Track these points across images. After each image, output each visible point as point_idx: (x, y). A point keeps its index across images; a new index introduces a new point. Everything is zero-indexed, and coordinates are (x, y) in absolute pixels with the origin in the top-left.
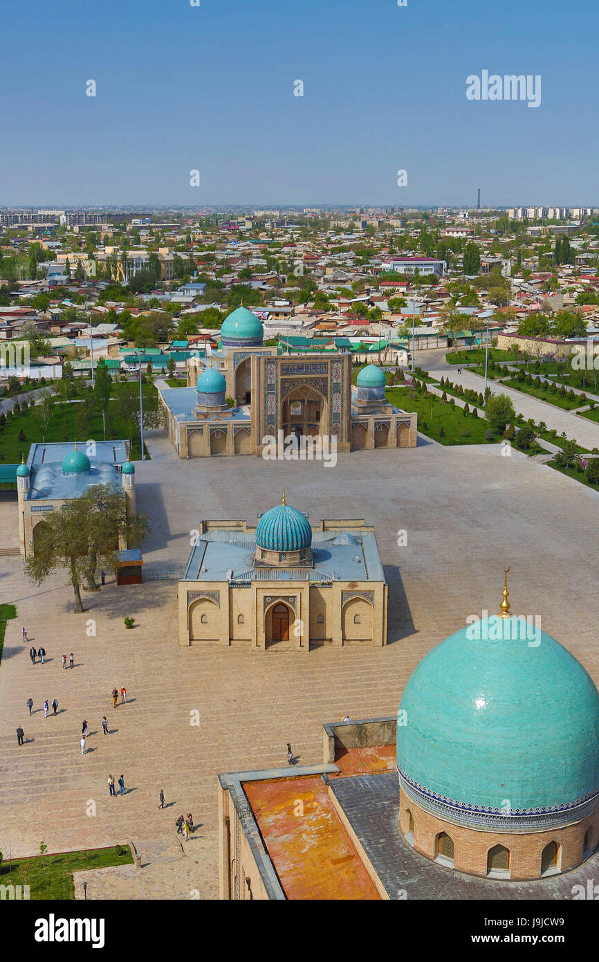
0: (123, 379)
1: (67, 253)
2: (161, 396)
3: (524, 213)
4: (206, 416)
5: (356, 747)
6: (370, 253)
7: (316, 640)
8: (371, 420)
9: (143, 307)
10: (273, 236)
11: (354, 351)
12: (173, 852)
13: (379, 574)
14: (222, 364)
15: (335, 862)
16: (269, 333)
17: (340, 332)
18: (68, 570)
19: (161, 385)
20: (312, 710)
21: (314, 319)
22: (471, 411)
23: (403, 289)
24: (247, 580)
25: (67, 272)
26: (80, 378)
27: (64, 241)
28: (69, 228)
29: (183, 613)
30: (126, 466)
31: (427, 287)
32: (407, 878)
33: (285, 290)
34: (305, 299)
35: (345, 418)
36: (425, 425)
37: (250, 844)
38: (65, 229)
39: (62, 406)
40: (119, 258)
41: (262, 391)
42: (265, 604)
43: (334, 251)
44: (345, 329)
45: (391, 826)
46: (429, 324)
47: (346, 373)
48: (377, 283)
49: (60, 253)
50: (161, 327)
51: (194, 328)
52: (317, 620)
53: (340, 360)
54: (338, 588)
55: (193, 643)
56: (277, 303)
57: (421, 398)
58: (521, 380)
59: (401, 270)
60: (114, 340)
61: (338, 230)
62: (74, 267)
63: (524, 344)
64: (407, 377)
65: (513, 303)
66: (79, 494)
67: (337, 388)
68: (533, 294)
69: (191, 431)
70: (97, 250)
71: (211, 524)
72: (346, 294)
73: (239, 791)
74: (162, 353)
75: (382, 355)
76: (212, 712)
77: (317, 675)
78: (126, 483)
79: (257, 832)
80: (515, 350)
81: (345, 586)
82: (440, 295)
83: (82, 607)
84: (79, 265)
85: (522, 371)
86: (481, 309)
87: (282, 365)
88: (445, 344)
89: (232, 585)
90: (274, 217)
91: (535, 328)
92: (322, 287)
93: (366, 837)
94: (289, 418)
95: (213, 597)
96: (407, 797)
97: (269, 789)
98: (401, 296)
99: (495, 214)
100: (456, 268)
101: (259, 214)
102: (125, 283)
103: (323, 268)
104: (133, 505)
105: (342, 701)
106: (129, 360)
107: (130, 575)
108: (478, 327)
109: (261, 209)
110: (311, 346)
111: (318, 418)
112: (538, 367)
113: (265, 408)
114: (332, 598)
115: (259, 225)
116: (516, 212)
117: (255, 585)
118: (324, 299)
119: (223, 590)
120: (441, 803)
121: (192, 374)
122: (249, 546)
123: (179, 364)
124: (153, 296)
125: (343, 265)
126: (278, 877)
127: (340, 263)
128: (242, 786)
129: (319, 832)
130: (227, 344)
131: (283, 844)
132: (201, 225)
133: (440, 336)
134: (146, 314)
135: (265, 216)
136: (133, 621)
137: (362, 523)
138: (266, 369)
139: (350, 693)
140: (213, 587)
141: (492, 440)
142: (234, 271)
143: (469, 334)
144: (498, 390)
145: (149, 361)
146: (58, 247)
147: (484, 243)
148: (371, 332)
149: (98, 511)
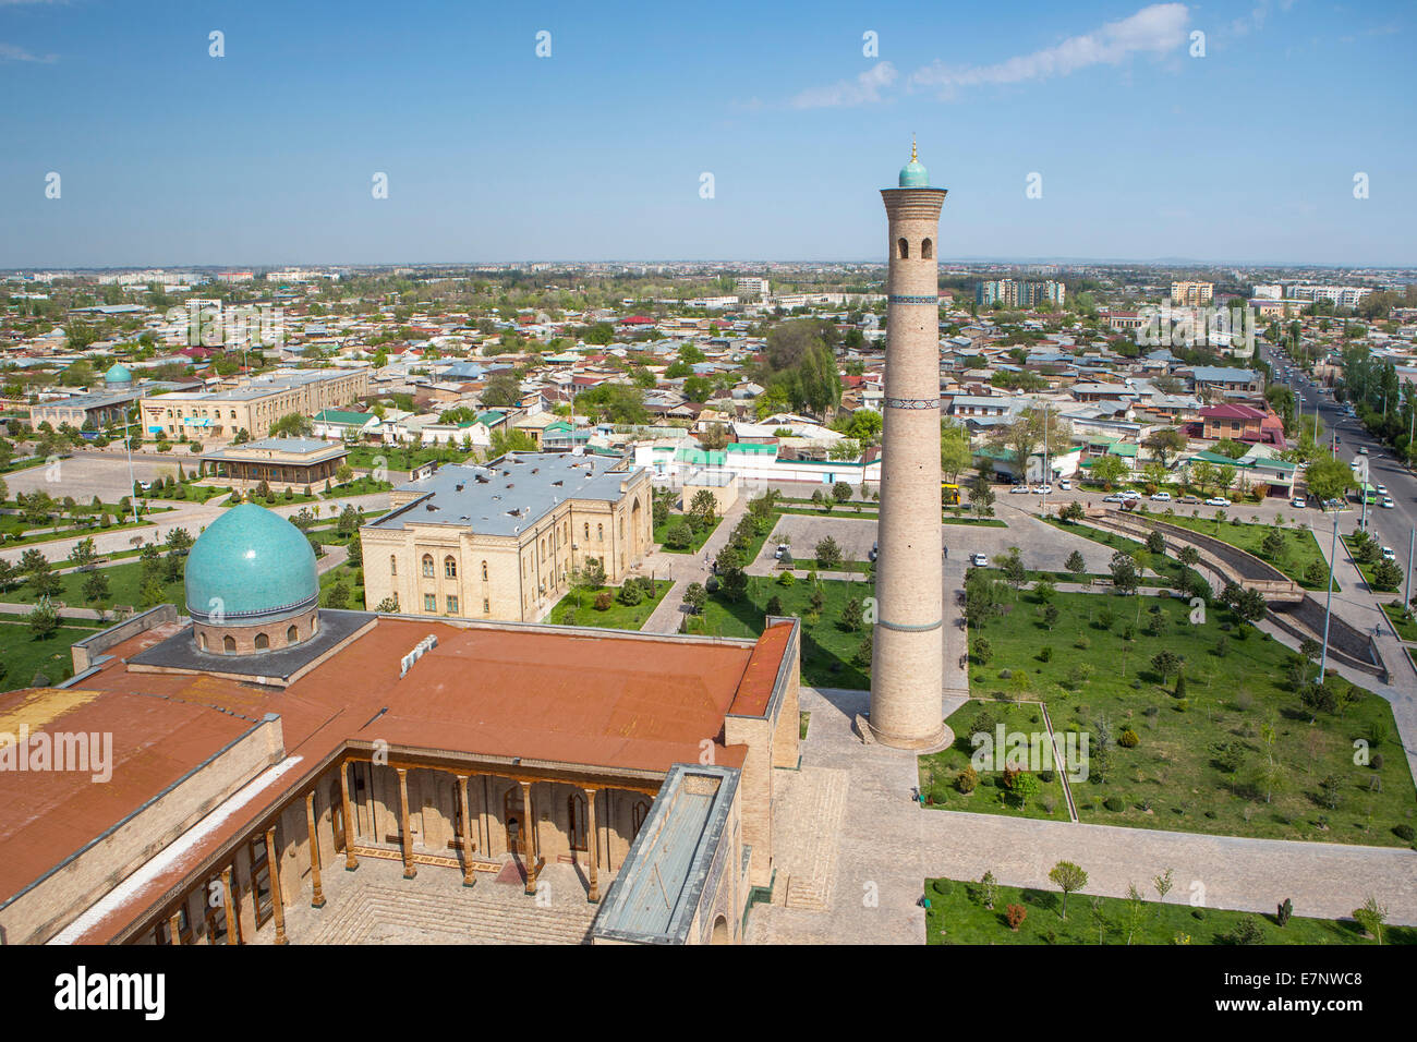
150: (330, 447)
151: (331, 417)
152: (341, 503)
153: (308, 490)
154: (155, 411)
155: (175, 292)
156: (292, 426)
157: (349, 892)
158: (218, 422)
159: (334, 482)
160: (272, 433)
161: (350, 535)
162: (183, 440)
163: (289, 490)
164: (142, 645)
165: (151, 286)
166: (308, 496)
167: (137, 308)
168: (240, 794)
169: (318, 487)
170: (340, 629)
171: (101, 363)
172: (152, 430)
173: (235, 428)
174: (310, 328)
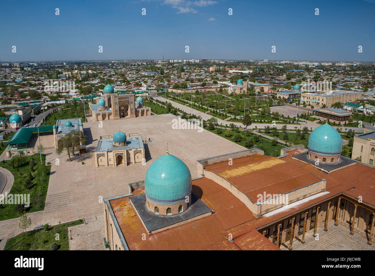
0: (81, 103)
1: (65, 72)
2: (90, 107)
3: (174, 61)
4: (101, 111)
5: (137, 189)
6: (139, 71)
7: (128, 164)
8: (140, 110)
9: (85, 85)
10: (116, 67)
11: (136, 94)
12: (94, 219)
13: (143, 146)
14: (105, 98)
15: (131, 217)
16: (115, 90)
17: (133, 89)
18: (67, 151)
19: (90, 104)
20: (128, 180)
21: (126, 86)
22: (163, 106)
23: (147, 79)
24: (111, 150)
25: (66, 77)
26: (70, 103)
27: (65, 69)
28: (66, 66)
29: (96, 160)
30: (81, 124)
31: (152, 78)
32: (148, 218)
33: (119, 80)
34: (124, 82)
35: (134, 109)
36: (153, 110)
37: (111, 215)
38: (65, 66)
39: (65, 110)
40: (79, 73)
41: (114, 104)
42: (116, 155)
43: (131, 70)
44: (134, 88)
45: (144, 207)
46: (153, 87)
47: (133, 99)
48: (141, 78)
49: (64, 72)
50: (90, 90)
51: (98, 89)
52: (129, 158)
53: (132, 96)
54: (133, 150)
55: (99, 167)
56: (117, 83)
57: (152, 104)
58: (174, 99)
59: (146, 74)
60: (78, 93)
61: (132, 65)
62: (67, 76)
63: (174, 91)
64: (148, 99)
65: (172, 81)
66: (69, 132)
67: (132, 102)
68: (176, 79)
69: (98, 115)
70: (73, 71)
71: (102, 137)
72: (134, 80)
73: (108, 203)
74: (90, 96)
75: (143, 94)
76: (104, 183)
77: (129, 172)
78: (81, 129)
79: (113, 212)
80: (172, 92)
81: (135, 150)
82: (155, 80)
83: (71, 160)
84: (69, 75)
85: (174, 97)
86: (165, 83)
87: (118, 98)
88: (157, 91)
89: (108, 152)
90: (116, 63)
91: (176, 87)
92: (128, 78)
93: (139, 210)
94: (121, 110)
95: (103, 155)
96: (148, 199)
97: (116, 201)
98: (146, 80)
99: (167, 61)
100: (159, 74)
101: (113, 62)
102: (80, 79)
103: (128, 74)
104: (83, 134)
105: (135, 177)
106: (82, 98)
107: (83, 151)
108: (164, 87)
109: (113, 61)
110: (126, 93)
111: (128, 110)
112: (177, 96)
113: (115, 108)
114: (132, 153)
115: (113, 64)
116: (172, 61)
117: (113, 151)
118: (129, 82)
119: (106, 153)
120: (155, 200)
121: (97, 101)
122: (112, 142)
123: (94, 99)
124: (88, 82)
125: (133, 74)
126: (118, 223)
127: (132, 73)
128: (109, 201)
129: (128, 211)
130: (105, 93)
131: (119, 215)
132: (99, 65)
133: (156, 89)
134: (86, 86)
135: (114, 62)
136: (84, 162)
137: (138, 134)
138: (115, 99)
139: (137, 175)
140: (103, 153)
141: (168, 113)
142: (107, 76)
143: (162, 89)
144: (169, 101)
145: (87, 98)
146: (64, 71)
147: (165, 68)
148: (140, 89)
149: (74, 136)
150: (348, 112)
151: (349, 104)
152: (349, 128)
153: (340, 123)
154: (304, 97)
155: (311, 67)
156: (338, 105)
157: (334, 231)
158: (318, 102)
159: (347, 122)
160: (332, 107)
161: (349, 138)
162: (309, 105)
163: (334, 122)
164: (295, 153)
165: (306, 65)
166: (339, 125)
167: (302, 71)
168: (313, 196)
169: (342, 123)
170: (345, 162)
171: (293, 84)
172: (302, 101)
173: (322, 104)
174: (346, 79)
